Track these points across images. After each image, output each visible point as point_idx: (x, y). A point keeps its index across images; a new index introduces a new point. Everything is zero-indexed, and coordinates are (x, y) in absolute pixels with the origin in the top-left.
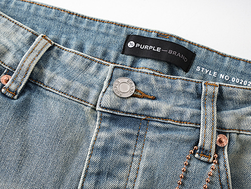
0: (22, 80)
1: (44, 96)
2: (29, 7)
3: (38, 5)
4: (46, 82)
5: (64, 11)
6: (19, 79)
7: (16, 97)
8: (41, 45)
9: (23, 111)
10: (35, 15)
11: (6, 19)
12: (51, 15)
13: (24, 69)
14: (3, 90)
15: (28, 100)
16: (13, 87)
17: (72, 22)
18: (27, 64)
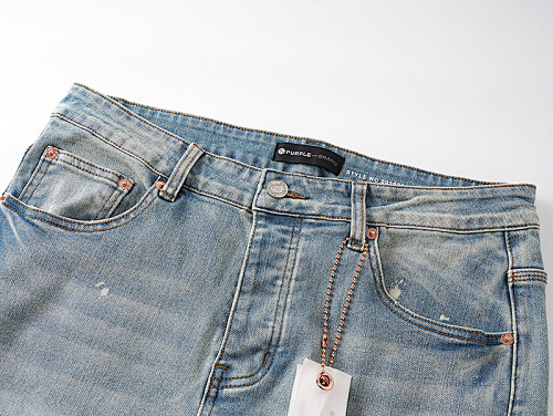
0: (178, 185)
1: (199, 200)
2: (176, 118)
3: (184, 115)
4: (200, 187)
5: (212, 120)
6: (175, 184)
7: (173, 200)
8: (194, 152)
9: (181, 213)
10: (183, 125)
11: (156, 130)
12: (199, 126)
13: (180, 174)
14: (161, 194)
15: (184, 203)
16: (170, 191)
17: (221, 131)
18: (181, 170)
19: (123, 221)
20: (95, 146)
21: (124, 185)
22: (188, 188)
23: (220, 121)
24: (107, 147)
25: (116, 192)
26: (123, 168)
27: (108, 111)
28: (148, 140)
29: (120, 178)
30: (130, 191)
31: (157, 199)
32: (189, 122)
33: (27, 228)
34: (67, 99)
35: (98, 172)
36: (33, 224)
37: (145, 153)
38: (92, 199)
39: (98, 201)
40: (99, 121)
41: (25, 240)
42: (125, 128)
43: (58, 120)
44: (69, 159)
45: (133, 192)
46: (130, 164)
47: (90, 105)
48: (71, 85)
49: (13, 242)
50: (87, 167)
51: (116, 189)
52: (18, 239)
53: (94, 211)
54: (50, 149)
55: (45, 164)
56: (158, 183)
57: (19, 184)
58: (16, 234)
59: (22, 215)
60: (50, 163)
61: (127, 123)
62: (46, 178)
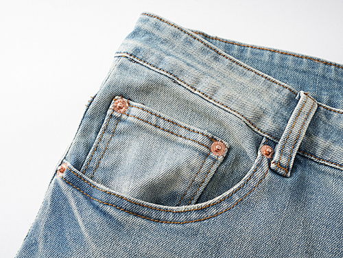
0: (292, 151)
1: (320, 172)
2: (272, 57)
3: (282, 53)
4: (319, 153)
5: (318, 60)
6: (287, 150)
7: (289, 174)
8: (306, 104)
9: (300, 192)
10: (282, 67)
11: (253, 73)
12: (304, 67)
13: (293, 137)
14: (273, 166)
15: (302, 178)
16: (284, 161)
17: (332, 75)
18: (295, 131)
19: (225, 205)
20: (177, 97)
21: (217, 151)
22: (305, 155)
23: (329, 60)
24: (192, 98)
25: (209, 161)
26: (213, 127)
27: (190, 50)
28: (243, 88)
29: (212, 140)
30: (225, 158)
31: (269, 174)
32: (290, 62)
33: (97, 219)
34: (135, 34)
35: (183, 132)
36: (105, 214)
37: (243, 106)
38: (178, 172)
39: (186, 173)
40: (180, 63)
41: (96, 237)
42: (212, 72)
43: (126, 62)
44: (144, 115)
45: (229, 160)
46: (227, 122)
47: (165, 42)
48: (138, 16)
49: (78, 238)
50: (168, 126)
51: (207, 156)
52: (86, 235)
53: (180, 188)
54: (118, 101)
55: (113, 121)
56: (264, 149)
57: (82, 149)
58: (83, 229)
59: (89, 197)
60: (119, 120)
61: (214, 65)
62: (116, 140)
